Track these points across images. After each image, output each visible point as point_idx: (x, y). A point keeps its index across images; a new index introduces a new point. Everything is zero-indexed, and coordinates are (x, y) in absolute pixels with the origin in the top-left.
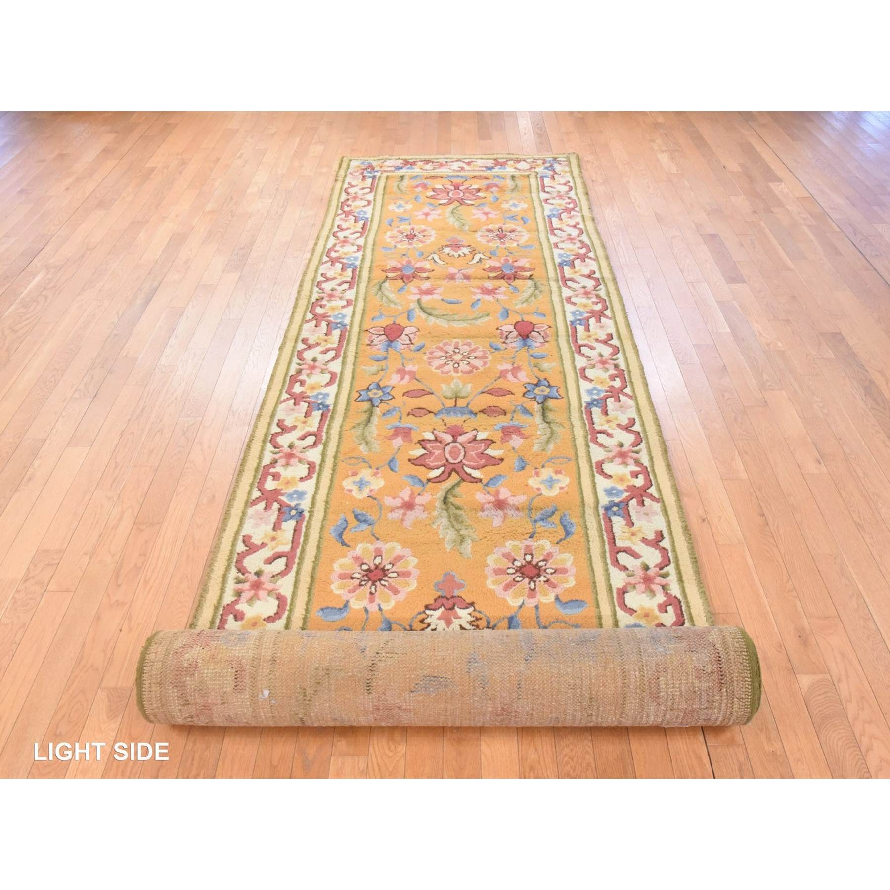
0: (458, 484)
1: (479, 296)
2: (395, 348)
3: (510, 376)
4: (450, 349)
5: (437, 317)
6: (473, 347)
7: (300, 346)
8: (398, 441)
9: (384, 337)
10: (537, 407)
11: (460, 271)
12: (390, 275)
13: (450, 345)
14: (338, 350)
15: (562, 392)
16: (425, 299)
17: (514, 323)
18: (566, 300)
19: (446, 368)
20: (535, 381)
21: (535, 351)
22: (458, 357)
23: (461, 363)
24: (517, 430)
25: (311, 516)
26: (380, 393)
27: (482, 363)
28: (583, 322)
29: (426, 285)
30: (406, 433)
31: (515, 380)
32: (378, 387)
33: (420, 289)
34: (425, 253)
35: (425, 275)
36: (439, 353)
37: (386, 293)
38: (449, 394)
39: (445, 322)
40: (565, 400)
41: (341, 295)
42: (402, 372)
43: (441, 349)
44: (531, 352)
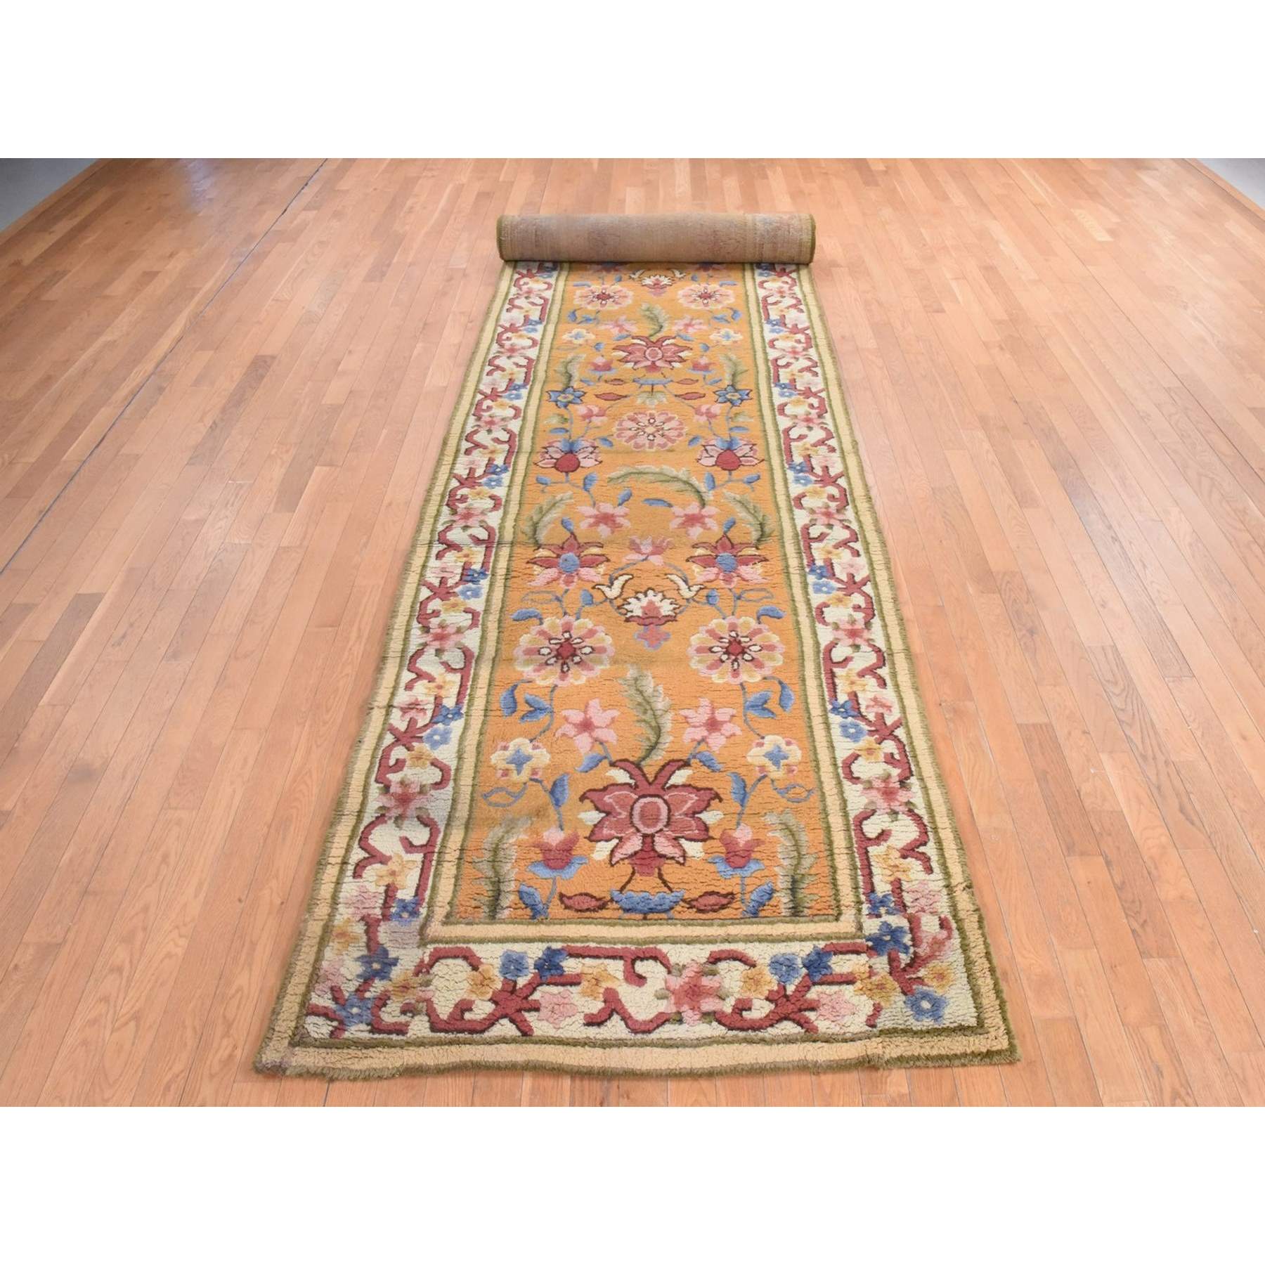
0: (651, 335)
1: (620, 511)
2: (724, 441)
3: (596, 410)
4: (659, 440)
5: (676, 479)
6: (632, 442)
7: (833, 442)
8: (703, 361)
9: (739, 454)
10: (575, 384)
11: (646, 559)
12: (752, 551)
13: (659, 445)
14: (788, 440)
15: (546, 396)
16: (694, 508)
17: (579, 470)
18: (500, 504)
19: (663, 418)
20: (570, 407)
21: (561, 436)
22: (650, 430)
23: (647, 423)
24: (597, 368)
25: (760, 322)
26: (728, 396)
27: (624, 423)
28: (491, 470)
29: (696, 532)
30: (696, 367)
31: (591, 407)
32: (731, 401)
33: (703, 524)
34: (704, 600)
35: (700, 551)
36: (673, 434)
37: (750, 518)
38: (659, 395)
39: (665, 471)
40: (546, 389)
41: (815, 516)
42: (710, 416)
43: (669, 439)
44: (567, 436)
